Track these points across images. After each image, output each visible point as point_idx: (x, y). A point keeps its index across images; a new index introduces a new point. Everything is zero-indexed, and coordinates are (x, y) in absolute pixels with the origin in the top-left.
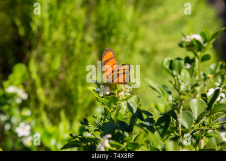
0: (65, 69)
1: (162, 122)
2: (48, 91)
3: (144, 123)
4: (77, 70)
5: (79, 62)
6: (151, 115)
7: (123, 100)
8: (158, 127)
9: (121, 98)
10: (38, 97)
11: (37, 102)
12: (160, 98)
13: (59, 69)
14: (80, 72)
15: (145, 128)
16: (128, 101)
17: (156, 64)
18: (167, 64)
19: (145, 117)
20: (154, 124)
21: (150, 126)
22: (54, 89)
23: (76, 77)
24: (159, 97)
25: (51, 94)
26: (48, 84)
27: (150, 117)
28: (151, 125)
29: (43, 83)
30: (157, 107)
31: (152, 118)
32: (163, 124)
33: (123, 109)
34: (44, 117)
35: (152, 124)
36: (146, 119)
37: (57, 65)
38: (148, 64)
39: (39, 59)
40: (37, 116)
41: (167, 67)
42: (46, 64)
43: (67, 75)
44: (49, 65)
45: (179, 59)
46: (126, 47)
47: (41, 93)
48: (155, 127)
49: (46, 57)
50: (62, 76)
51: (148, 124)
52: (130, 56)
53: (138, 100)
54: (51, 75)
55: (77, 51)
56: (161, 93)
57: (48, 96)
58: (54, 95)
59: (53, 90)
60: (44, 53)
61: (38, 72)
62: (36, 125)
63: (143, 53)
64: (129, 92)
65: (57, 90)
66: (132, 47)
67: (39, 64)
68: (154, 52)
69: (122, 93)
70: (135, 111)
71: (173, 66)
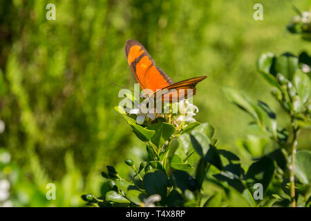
0: (73, 75)
1: (258, 172)
2: (43, 117)
3: (223, 173)
4: (95, 79)
5: (101, 62)
6: (237, 159)
7: (183, 131)
8: (250, 181)
9: (178, 128)
10: (24, 128)
11: (22, 136)
12: (254, 126)
13: (63, 76)
14: (102, 82)
15: (225, 184)
16: (193, 132)
17: (243, 69)
18: (265, 64)
19: (225, 161)
20: (242, 177)
21: (235, 178)
22: (54, 113)
23: (94, 91)
24: (252, 123)
25: (47, 123)
26: (41, 104)
27: (235, 162)
28: (237, 177)
29: (33, 102)
30: (246, 147)
31: (239, 165)
32: (260, 176)
33: (183, 149)
34: (35, 165)
35: (239, 176)
36: (227, 166)
37: (58, 67)
38: (228, 68)
39: (26, 58)
40: (22, 163)
41: (267, 70)
42: (38, 66)
43: (78, 87)
44: (44, 69)
45: (288, 55)
46: (188, 36)
47: (29, 120)
48: (244, 182)
49: (38, 53)
50: (68, 89)
51: (230, 175)
52: (194, 53)
53: (212, 132)
54: (48, 87)
55: (96, 43)
56: (255, 115)
57: (42, 127)
58: (53, 124)
59: (52, 116)
60: (35, 46)
61: (24, 82)
62: (20, 180)
63: (218, 47)
64: (194, 117)
65: (58, 115)
66: (198, 37)
67: (26, 68)
68: (240, 46)
69: (181, 118)
70: (205, 151)
71: (277, 68)
